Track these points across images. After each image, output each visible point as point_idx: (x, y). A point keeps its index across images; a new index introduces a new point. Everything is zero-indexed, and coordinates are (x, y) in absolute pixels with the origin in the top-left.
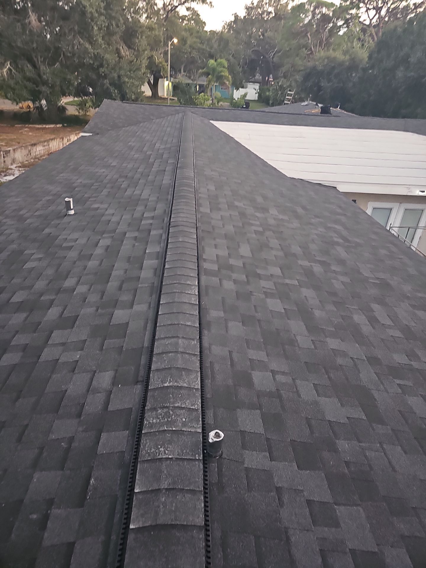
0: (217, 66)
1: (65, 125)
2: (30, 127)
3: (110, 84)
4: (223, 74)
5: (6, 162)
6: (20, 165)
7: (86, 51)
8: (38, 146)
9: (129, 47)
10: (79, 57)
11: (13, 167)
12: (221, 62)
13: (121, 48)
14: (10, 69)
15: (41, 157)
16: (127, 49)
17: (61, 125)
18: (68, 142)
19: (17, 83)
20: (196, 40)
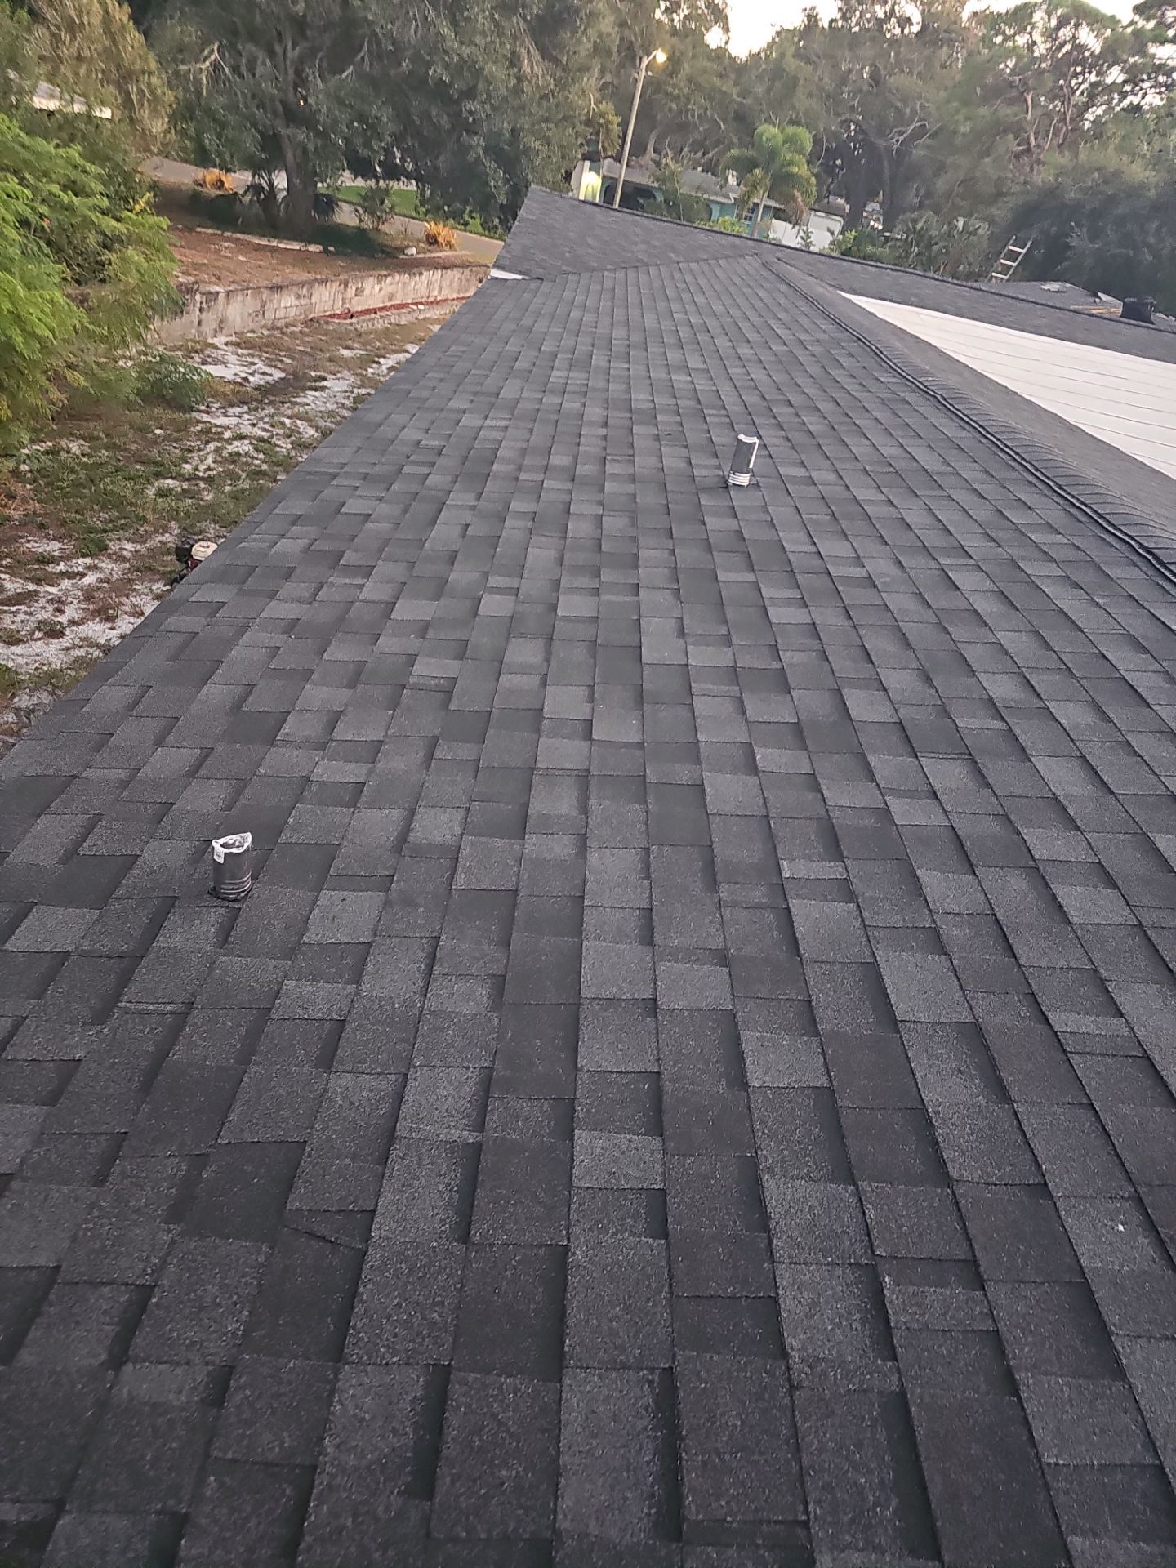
0: (783, 145)
1: (331, 249)
2: (238, 239)
3: (486, 151)
4: (794, 170)
5: (203, 323)
6: (234, 338)
7: (437, 46)
8: (285, 291)
9: (545, 54)
10: (416, 58)
11: (219, 341)
12: (795, 135)
13: (523, 52)
14: (216, 66)
15: (287, 326)
16: (539, 58)
17: (321, 248)
18: (356, 295)
19: (233, 107)
20: (709, 64)
